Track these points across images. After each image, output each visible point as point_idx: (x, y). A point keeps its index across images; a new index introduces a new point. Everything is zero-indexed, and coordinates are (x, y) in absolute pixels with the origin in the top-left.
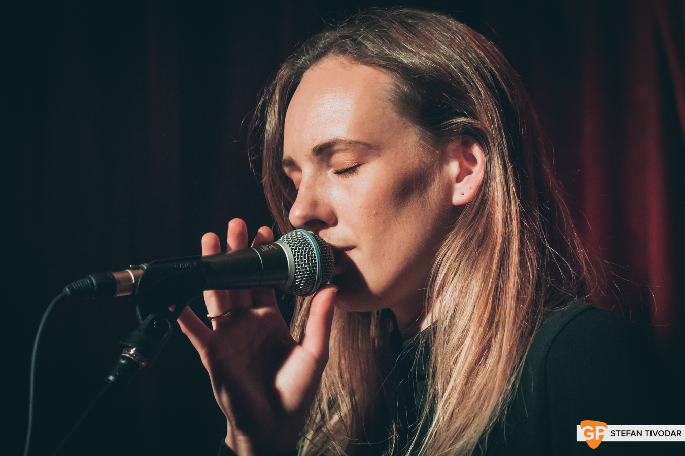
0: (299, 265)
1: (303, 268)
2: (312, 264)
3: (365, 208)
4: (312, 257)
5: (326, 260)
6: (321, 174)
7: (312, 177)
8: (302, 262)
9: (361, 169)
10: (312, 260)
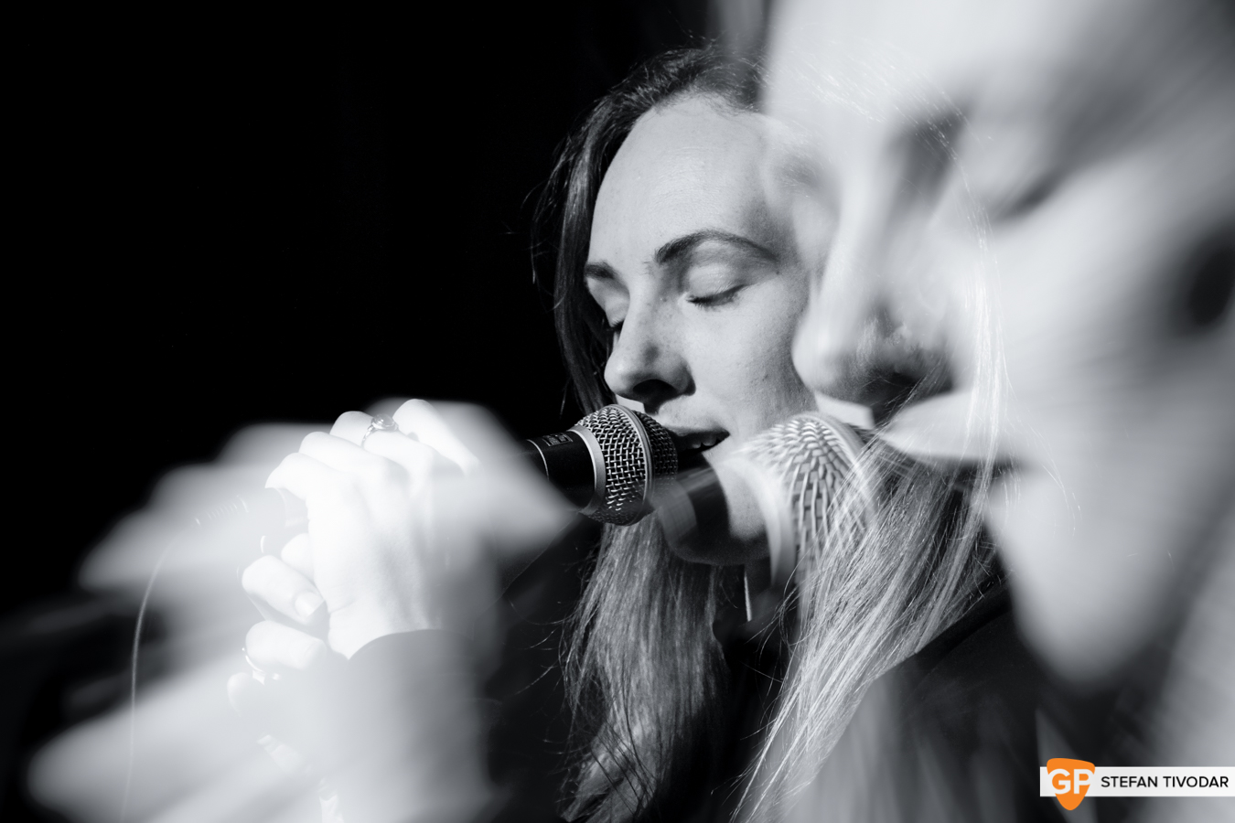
0: (613, 470)
1: (620, 475)
2: (637, 467)
3: (746, 366)
4: (635, 456)
5: (662, 459)
6: (665, 300)
7: (649, 304)
8: (618, 464)
9: (744, 295)
10: (636, 461)
